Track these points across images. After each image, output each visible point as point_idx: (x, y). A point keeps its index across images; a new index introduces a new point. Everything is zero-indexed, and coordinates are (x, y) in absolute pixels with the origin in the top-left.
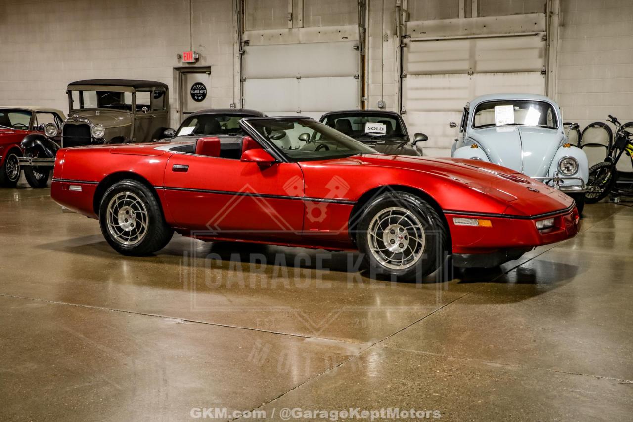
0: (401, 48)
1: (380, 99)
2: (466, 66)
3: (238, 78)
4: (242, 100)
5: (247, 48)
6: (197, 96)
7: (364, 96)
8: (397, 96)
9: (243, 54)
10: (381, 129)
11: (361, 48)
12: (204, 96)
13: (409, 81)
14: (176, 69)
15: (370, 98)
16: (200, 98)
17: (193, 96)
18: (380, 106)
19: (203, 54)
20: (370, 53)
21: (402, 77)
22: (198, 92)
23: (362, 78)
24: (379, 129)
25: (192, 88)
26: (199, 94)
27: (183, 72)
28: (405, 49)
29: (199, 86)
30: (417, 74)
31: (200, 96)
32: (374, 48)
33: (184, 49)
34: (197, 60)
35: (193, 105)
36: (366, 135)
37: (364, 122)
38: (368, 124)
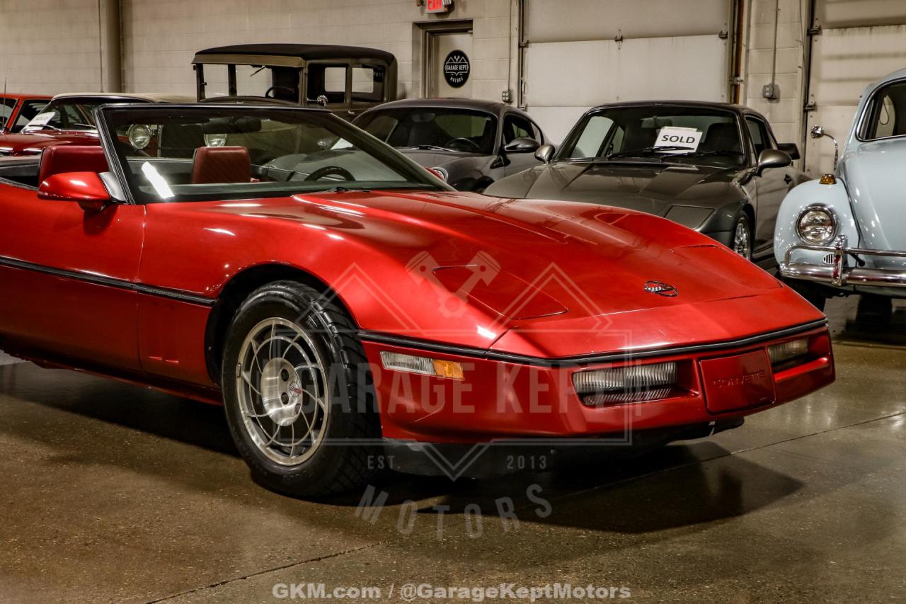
1: (768, 81)
3: (516, 41)
4: (521, 83)
6: (454, 76)
7: (737, 75)
8: (800, 74)
10: (691, 140)
12: (466, 76)
14: (419, 25)
15: (750, 78)
16: (459, 80)
17: (447, 76)
18: (767, 94)
21: (812, 33)
22: (455, 68)
23: (735, 37)
24: (684, 140)
25: (446, 61)
26: (458, 71)
27: (431, 32)
29: (457, 58)
30: (843, 27)
31: (459, 76)
35: (446, 92)
36: (654, 153)
37: (658, 127)
38: (666, 131)
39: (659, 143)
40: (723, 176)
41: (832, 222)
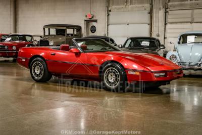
0: (166, 13)
1: (157, 33)
2: (189, 20)
3: (106, 24)
5: (110, 13)
7: (151, 31)
8: (163, 32)
9: (108, 15)
10: (148, 44)
11: (151, 13)
13: (168, 26)
14: (85, 20)
15: (154, 32)
17: (91, 31)
18: (157, 35)
19: (95, 15)
20: (154, 15)
21: (165, 24)
23: (151, 24)
25: (91, 28)
26: (93, 30)
27: (88, 22)
28: (167, 14)
29: (93, 27)
30: (171, 23)
32: (156, 13)
33: (88, 13)
34: (92, 17)
35: (91, 34)
36: (141, 46)
37: (141, 41)
38: (143, 42)
39: (142, 44)
40: (154, 50)
41: (176, 58)
